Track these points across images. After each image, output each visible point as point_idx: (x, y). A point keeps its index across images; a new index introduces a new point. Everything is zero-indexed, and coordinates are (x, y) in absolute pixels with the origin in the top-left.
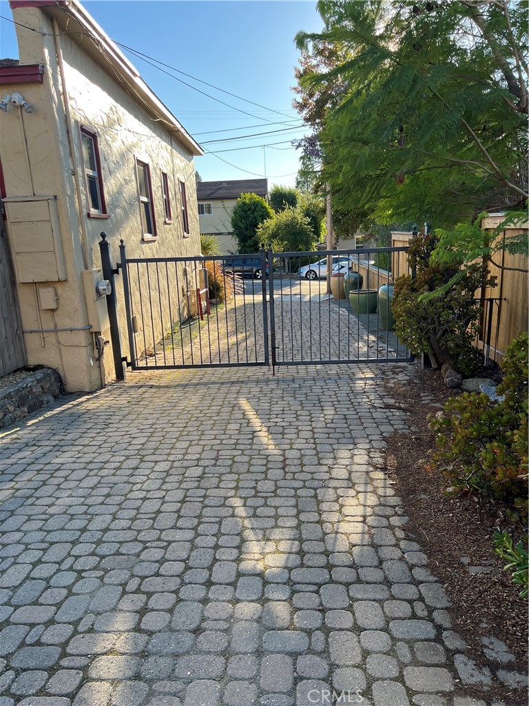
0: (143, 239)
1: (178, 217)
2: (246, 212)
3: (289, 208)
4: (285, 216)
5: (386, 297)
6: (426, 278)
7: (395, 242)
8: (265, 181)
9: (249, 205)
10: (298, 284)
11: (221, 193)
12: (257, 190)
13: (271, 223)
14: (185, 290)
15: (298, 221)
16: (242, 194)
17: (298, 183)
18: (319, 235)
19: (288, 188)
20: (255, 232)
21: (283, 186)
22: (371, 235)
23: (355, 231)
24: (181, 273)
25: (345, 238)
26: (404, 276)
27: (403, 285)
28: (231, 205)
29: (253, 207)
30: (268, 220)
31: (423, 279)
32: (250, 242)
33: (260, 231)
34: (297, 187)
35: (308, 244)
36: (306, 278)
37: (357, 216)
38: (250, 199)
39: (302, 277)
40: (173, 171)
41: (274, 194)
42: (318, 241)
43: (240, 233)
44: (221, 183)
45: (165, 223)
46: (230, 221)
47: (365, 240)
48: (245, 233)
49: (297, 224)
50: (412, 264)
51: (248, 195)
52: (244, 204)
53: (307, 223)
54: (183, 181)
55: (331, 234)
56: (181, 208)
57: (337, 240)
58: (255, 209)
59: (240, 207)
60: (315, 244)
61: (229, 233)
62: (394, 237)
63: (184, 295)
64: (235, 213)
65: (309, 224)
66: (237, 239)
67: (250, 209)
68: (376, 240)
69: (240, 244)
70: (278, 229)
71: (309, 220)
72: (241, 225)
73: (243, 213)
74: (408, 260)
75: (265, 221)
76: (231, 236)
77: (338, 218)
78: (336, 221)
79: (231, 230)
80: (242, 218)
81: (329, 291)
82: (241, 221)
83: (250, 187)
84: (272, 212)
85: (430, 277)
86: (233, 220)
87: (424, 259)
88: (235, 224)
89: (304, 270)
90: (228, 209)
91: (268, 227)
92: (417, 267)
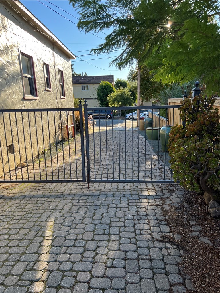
0: (24, 98)
1: (56, 88)
2: (103, 89)
3: (122, 88)
4: (120, 91)
5: (164, 133)
6: (195, 129)
7: (170, 103)
8: (112, 76)
9: (104, 86)
10: (124, 122)
11: (93, 81)
12: (109, 80)
13: (114, 95)
14: (60, 126)
15: (126, 94)
16: (102, 81)
17: (128, 78)
18: (135, 100)
19: (123, 80)
20: (107, 98)
21: (121, 79)
22: (158, 100)
23: (151, 98)
24: (58, 117)
25: (146, 102)
26: (177, 126)
27: (177, 133)
28: (97, 86)
29: (106, 87)
30: (113, 93)
31: (193, 130)
32: (105, 103)
33: (109, 98)
34: (128, 80)
35: (130, 104)
36: (129, 119)
37: (152, 91)
38: (105, 84)
39: (127, 119)
40: (54, 63)
41: (117, 82)
42: (135, 103)
43: (100, 98)
44: (93, 77)
45: (45, 90)
46: (97, 93)
47: (155, 103)
48: (103, 98)
49: (126, 95)
50: (183, 117)
51: (104, 82)
52: (103, 86)
53: (130, 94)
54: (62, 70)
55: (140, 99)
56: (59, 83)
57: (142, 102)
58: (107, 88)
59: (100, 87)
60: (133, 104)
61: (96, 99)
62: (169, 101)
63: (59, 128)
64: (98, 90)
65: (131, 95)
66: (99, 101)
67: (105, 88)
68: (161, 102)
69: (100, 103)
70: (117, 97)
71: (131, 93)
72: (101, 95)
73: (102, 90)
74: (180, 115)
75: (111, 93)
76: (97, 100)
77: (143, 92)
78: (142, 93)
79: (97, 97)
80: (101, 92)
81: (138, 126)
82: (101, 93)
83: (106, 79)
84: (114, 89)
85: (198, 128)
86: (98, 93)
87: (192, 114)
88: (98, 95)
89: (128, 116)
90: (95, 88)
91: (112, 96)
92: (186, 119)
